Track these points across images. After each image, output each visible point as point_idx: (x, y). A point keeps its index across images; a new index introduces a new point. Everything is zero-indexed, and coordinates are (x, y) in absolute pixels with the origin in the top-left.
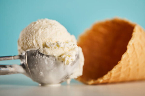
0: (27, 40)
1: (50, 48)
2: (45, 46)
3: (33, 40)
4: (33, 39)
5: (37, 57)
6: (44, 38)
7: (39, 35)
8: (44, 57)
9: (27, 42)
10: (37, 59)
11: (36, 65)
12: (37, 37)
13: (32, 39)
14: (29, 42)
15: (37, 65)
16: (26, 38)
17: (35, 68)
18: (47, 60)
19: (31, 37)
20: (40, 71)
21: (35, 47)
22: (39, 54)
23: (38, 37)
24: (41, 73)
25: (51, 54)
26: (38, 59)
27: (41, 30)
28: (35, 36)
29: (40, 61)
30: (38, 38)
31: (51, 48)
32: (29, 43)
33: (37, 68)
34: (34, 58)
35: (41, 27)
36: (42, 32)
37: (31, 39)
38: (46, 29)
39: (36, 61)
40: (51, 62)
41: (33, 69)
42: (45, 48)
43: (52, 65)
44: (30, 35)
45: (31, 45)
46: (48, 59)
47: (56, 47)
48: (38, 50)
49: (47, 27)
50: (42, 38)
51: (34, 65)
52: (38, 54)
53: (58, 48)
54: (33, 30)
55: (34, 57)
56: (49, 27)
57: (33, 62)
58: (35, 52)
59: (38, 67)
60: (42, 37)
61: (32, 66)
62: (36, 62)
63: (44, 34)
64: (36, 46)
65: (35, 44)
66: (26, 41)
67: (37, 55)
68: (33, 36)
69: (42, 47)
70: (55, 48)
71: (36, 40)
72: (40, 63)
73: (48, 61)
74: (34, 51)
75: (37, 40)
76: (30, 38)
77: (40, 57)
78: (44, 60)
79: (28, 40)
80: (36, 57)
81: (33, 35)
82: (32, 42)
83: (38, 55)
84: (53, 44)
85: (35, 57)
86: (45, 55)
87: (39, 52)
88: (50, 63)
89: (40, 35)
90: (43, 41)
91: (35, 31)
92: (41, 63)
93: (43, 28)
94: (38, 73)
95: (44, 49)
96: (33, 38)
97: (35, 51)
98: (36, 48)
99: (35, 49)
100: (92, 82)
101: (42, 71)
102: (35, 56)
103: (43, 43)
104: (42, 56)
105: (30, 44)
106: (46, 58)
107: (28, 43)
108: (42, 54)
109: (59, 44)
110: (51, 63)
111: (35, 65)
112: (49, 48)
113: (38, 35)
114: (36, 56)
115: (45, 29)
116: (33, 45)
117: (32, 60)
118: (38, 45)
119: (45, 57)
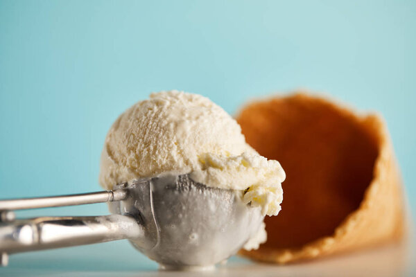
0: (152, 147)
1: (226, 168)
2: (207, 164)
3: (170, 149)
4: (171, 145)
5: (188, 194)
6: (201, 143)
7: (186, 135)
8: (207, 193)
9: (151, 153)
10: (187, 200)
11: (184, 215)
12: (182, 140)
13: (168, 146)
14: (159, 152)
15: (186, 216)
16: (147, 144)
17: (178, 223)
18: (214, 201)
19: (165, 141)
20: (191, 230)
21: (178, 168)
22: (192, 186)
23: (184, 142)
24: (193, 237)
25: (229, 185)
26: (190, 200)
27: (191, 122)
28: (175, 137)
29: (195, 205)
30: (185, 144)
31: (228, 168)
32: (160, 157)
33: (184, 223)
34: (177, 198)
35: (187, 115)
36: (194, 128)
37: (163, 146)
38: (201, 117)
39: (182, 204)
40: (224, 207)
41: (174, 227)
42: (211, 170)
43: (227, 214)
44: (160, 136)
45: (164, 162)
46: (215, 198)
47: (242, 166)
48: (189, 174)
49: (202, 114)
50: (194, 145)
51: (178, 214)
52: (190, 184)
53: (245, 168)
54: (165, 122)
55: (176, 193)
56: (206, 113)
57: (174, 207)
58: (180, 181)
59: (189, 219)
60: (195, 142)
61: (169, 217)
62: (184, 208)
63: (199, 133)
64: (181, 163)
65: (178, 160)
66: (149, 150)
67: (188, 188)
68: (168, 138)
69: (198, 168)
70: (238, 169)
71: (179, 148)
72: (195, 209)
73: (217, 204)
74: (177, 178)
75: (182, 148)
76: (161, 144)
77: (194, 194)
78: (206, 200)
79: (155, 148)
80: (185, 195)
81: (170, 136)
82: (169, 154)
83: (190, 187)
84: (235, 159)
85: (182, 195)
86: (210, 188)
87: (192, 181)
88: (221, 209)
89: (188, 136)
90: (197, 151)
91: (172, 126)
92: (199, 208)
93: (193, 117)
94: (186, 237)
95: (208, 173)
96: (170, 143)
97: (180, 177)
98: (182, 169)
99: (181, 174)
100: (287, 256)
101: (196, 231)
102: (179, 190)
103: (198, 156)
104: (200, 191)
105: (162, 159)
106: (212, 196)
107: (156, 157)
108: (200, 186)
109: (250, 159)
110: (225, 209)
111: (181, 216)
112: (221, 169)
113: (184, 135)
114: (185, 190)
115: (197, 118)
116: (173, 161)
117: (170, 203)
118: (187, 162)
119: (209, 192)
